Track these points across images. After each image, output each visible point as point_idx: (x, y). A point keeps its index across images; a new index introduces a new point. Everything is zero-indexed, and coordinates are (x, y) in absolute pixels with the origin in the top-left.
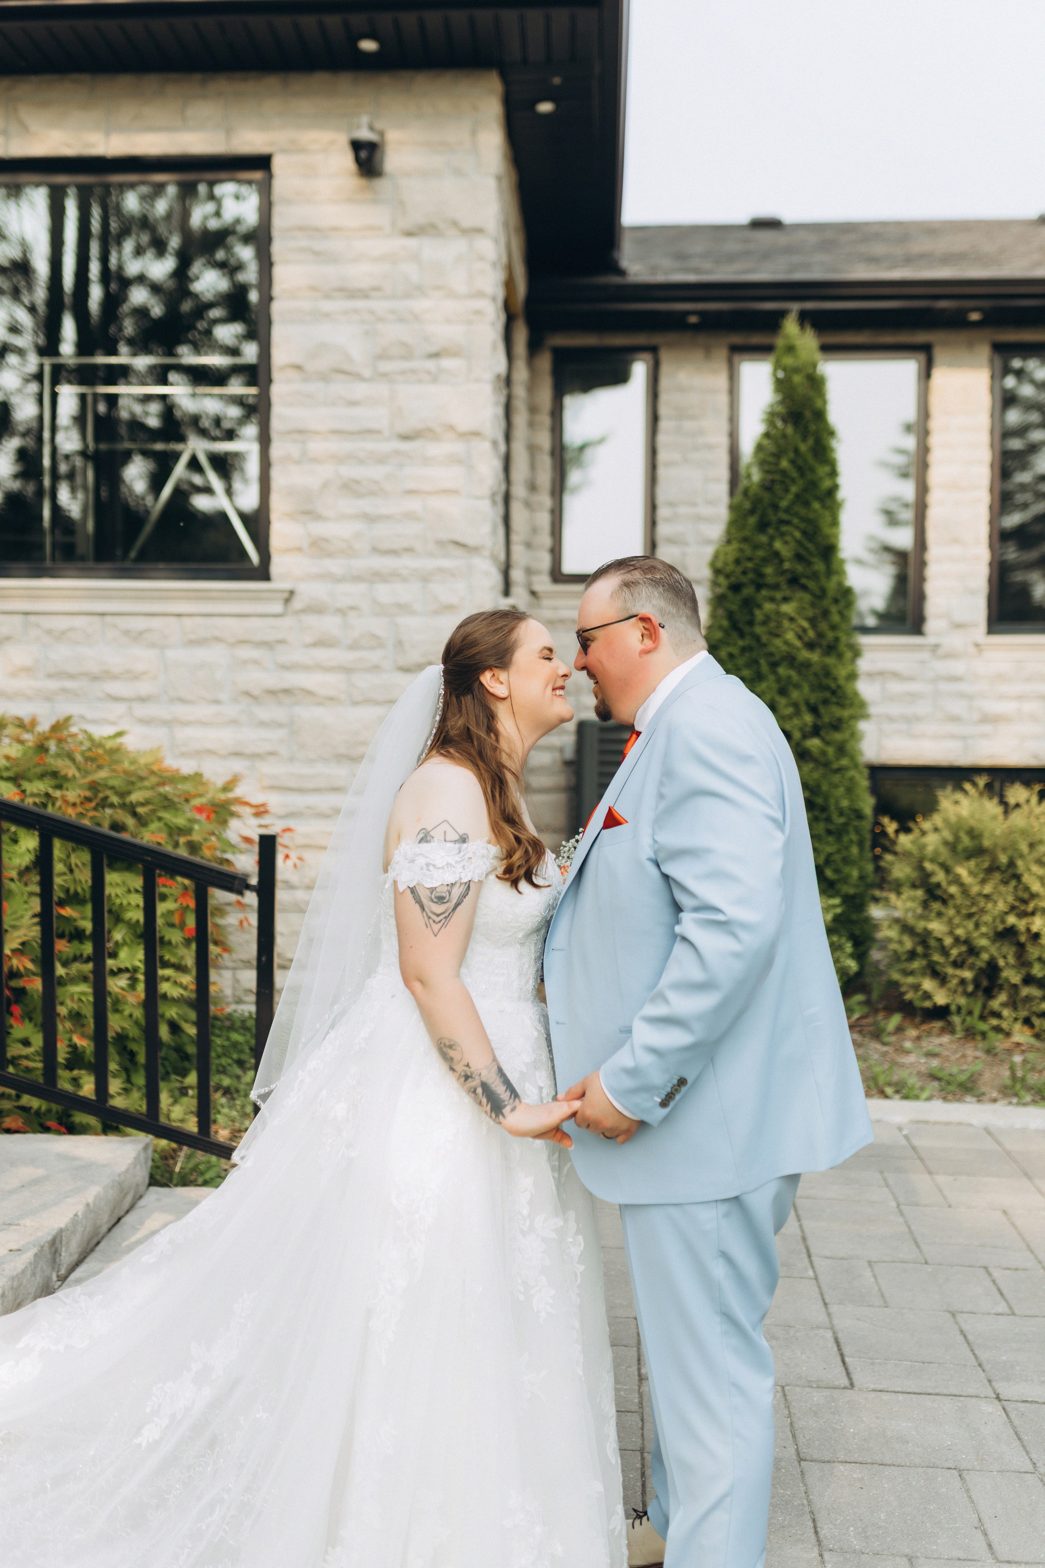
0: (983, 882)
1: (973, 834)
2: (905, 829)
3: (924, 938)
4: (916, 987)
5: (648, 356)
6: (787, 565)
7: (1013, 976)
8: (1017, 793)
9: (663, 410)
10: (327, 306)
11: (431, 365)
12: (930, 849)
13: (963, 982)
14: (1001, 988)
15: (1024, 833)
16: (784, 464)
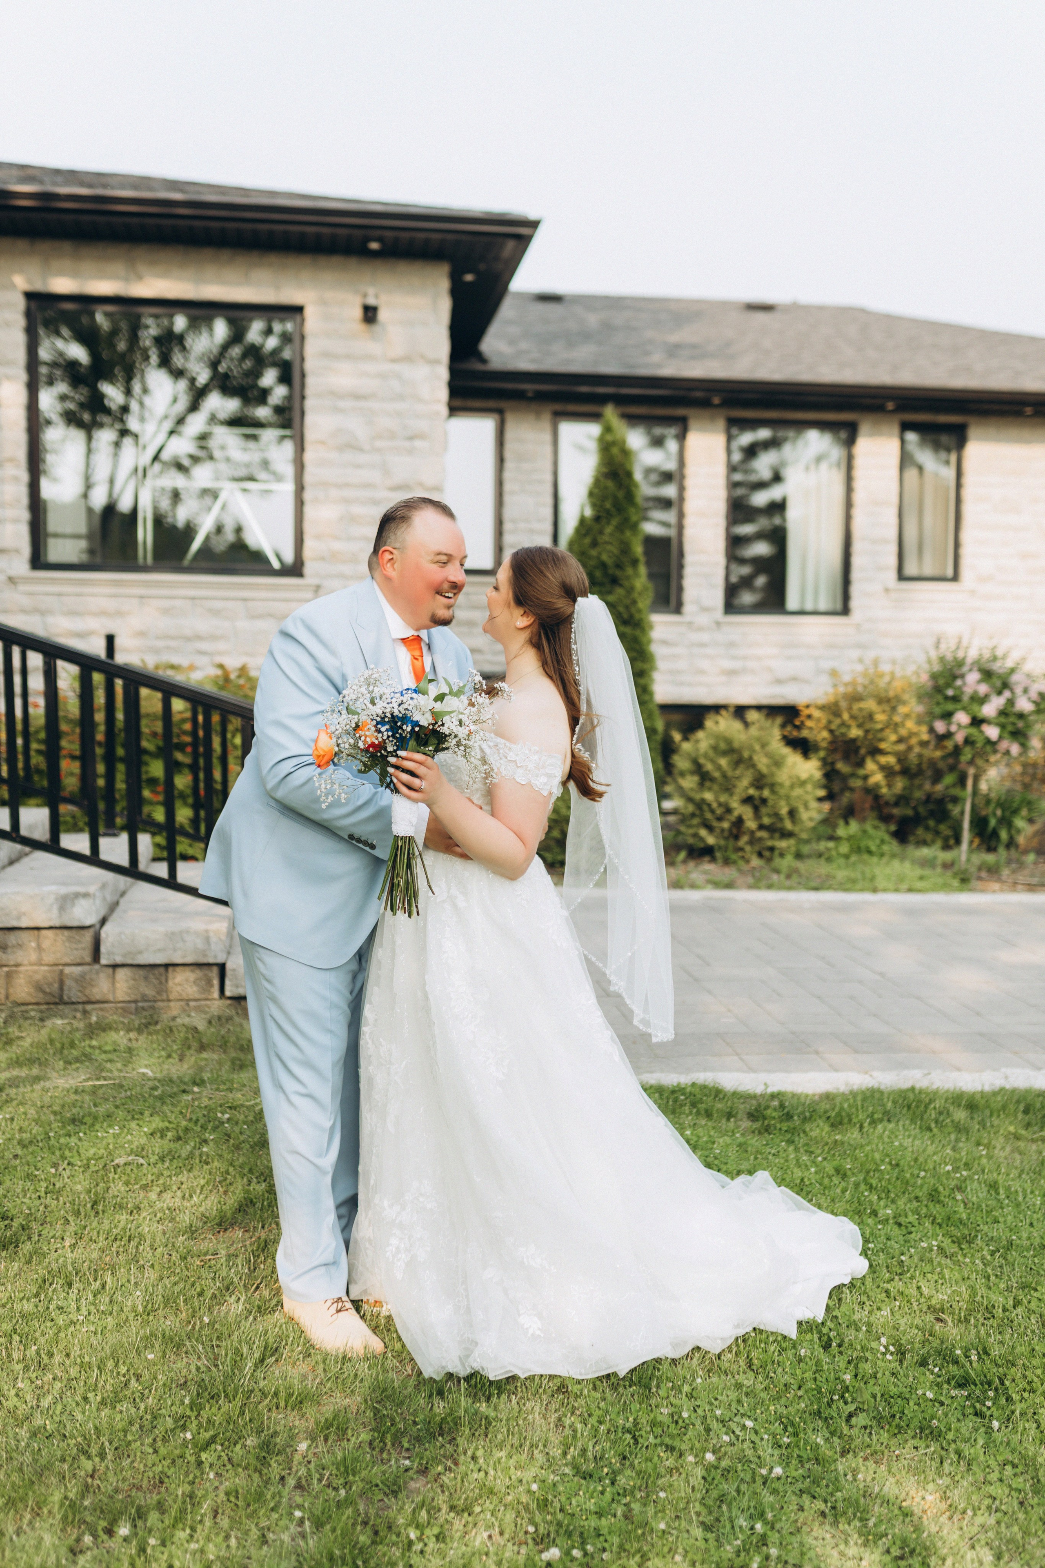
0: (735, 769)
1: (729, 741)
2: (686, 739)
3: (701, 805)
4: (696, 835)
5: (496, 416)
6: (611, 571)
7: (751, 824)
8: (752, 716)
9: (508, 454)
10: (341, 404)
11: (407, 444)
12: (702, 751)
13: (723, 830)
14: (744, 833)
15: (758, 739)
16: (608, 505)
